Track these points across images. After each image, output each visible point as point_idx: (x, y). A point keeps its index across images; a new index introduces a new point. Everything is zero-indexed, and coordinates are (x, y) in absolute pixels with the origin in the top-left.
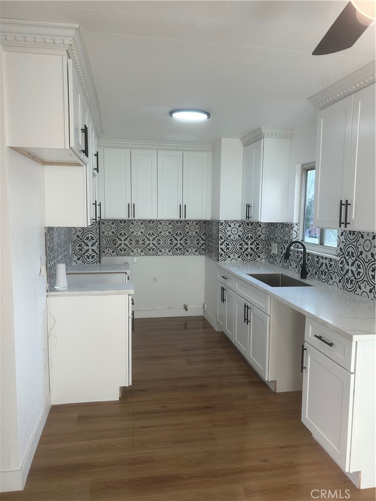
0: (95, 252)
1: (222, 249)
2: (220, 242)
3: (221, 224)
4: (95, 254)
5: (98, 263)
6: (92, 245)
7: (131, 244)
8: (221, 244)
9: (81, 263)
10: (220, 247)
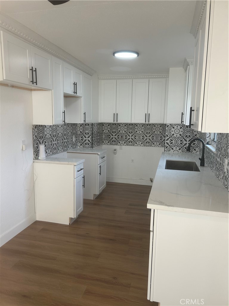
0: (90, 142)
1: (167, 143)
2: (166, 139)
3: (168, 126)
4: (89, 143)
5: (91, 148)
6: (88, 137)
7: (119, 138)
8: (167, 140)
9: (82, 147)
10: (166, 142)
